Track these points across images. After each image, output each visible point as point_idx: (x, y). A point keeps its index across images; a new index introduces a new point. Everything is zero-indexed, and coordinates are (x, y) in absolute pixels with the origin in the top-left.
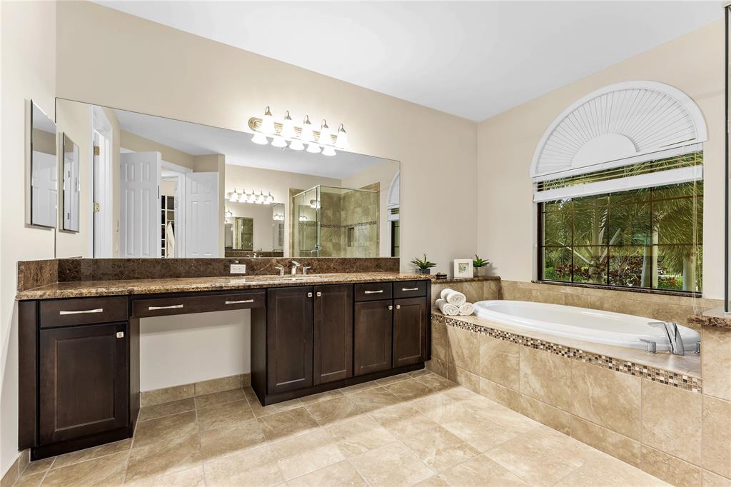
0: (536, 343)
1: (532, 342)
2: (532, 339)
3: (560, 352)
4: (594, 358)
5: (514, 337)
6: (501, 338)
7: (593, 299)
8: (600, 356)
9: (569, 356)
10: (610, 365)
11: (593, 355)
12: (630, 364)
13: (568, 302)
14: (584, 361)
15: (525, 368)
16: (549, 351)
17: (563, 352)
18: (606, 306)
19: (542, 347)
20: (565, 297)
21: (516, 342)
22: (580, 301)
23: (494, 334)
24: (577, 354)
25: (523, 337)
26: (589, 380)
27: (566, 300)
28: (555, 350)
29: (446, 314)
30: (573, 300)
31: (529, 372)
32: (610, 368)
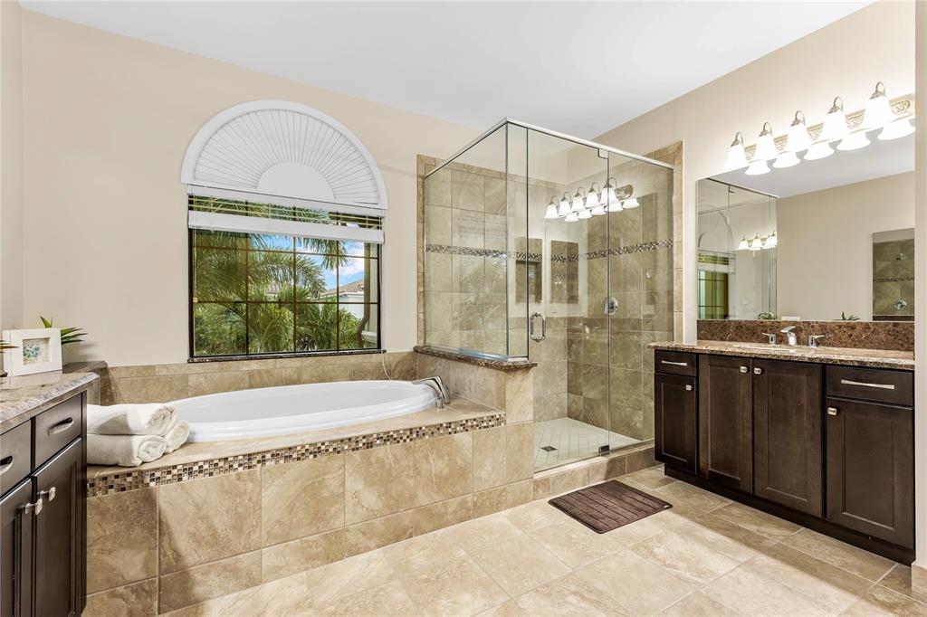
0: (371, 439)
1: (364, 441)
2: (364, 437)
3: (401, 438)
4: (436, 430)
5: (335, 445)
6: (311, 456)
7: (289, 372)
8: (441, 425)
9: (411, 440)
10: (450, 430)
11: (435, 426)
12: (464, 422)
13: (254, 382)
14: (427, 437)
15: (354, 484)
16: (388, 443)
17: (405, 437)
18: (304, 377)
19: (378, 442)
20: (250, 376)
21: (339, 452)
22: (271, 378)
23: (295, 456)
24: (421, 433)
25: (350, 439)
26: (432, 457)
27: (250, 381)
28: (395, 439)
29: (138, 462)
30: (261, 378)
31: (360, 486)
32: (450, 433)
